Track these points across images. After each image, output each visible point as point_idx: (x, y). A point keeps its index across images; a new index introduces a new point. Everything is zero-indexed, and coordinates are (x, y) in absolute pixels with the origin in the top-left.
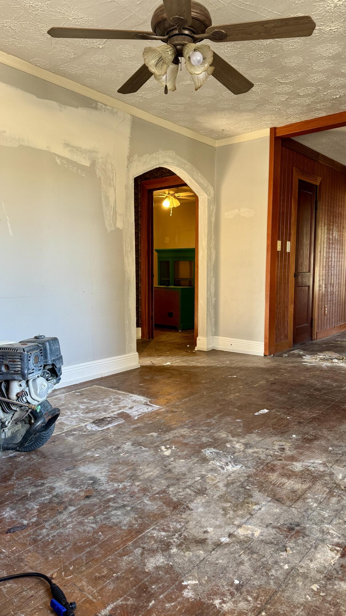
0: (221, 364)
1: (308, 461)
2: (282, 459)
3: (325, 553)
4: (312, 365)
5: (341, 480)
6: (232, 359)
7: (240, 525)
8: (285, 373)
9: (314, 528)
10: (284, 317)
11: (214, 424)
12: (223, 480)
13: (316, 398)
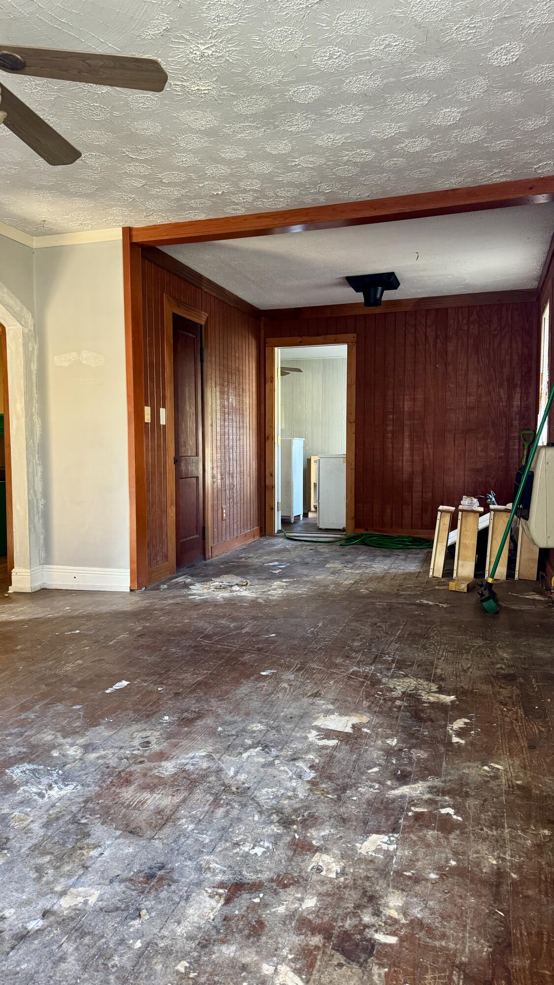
0: (56, 613)
1: (185, 756)
2: (144, 761)
3: (201, 904)
4: (202, 599)
5: (232, 778)
6: (76, 601)
7: (65, 891)
8: (161, 617)
9: (186, 866)
10: (161, 527)
11: (33, 721)
12: (40, 817)
13: (204, 650)
